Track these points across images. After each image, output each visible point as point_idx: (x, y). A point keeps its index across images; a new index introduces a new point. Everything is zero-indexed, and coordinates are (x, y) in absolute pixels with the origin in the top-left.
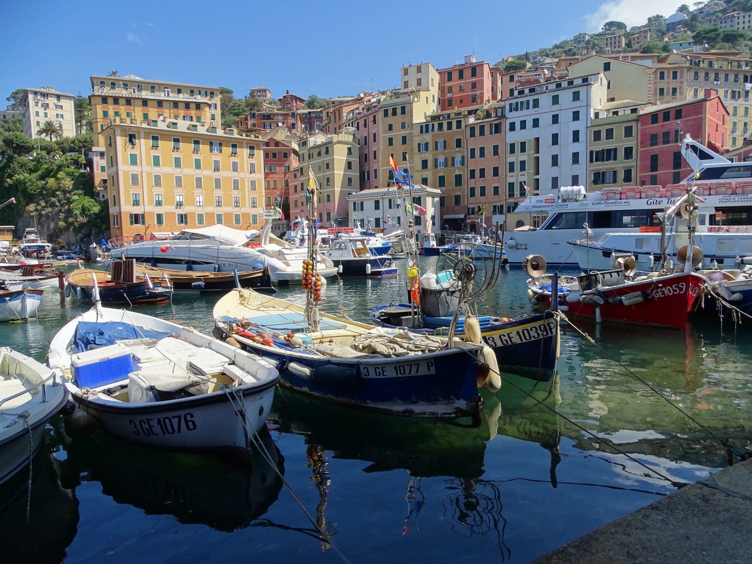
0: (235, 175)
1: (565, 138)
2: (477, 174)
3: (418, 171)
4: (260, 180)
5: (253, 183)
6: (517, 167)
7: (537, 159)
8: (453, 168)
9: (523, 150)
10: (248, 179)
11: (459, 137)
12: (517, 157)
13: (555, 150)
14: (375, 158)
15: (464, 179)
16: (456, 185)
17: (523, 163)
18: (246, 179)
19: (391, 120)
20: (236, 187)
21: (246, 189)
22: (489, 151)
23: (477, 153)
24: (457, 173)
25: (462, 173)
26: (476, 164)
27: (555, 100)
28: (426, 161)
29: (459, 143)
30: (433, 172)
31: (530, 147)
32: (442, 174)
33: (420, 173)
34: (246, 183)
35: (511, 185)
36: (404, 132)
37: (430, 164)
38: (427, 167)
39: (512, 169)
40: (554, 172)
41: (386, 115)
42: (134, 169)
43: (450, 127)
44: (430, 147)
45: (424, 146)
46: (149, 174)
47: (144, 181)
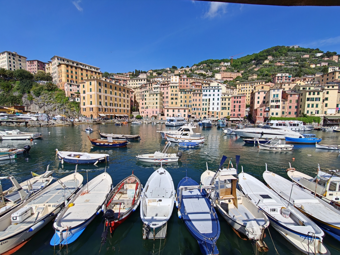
0: (124, 98)
1: (216, 99)
2: (195, 105)
3: (180, 103)
5: (128, 101)
6: (205, 104)
7: (209, 103)
9: (206, 101)
12: (205, 102)
13: (213, 102)
17: (206, 104)
18: (126, 100)
19: (173, 89)
20: (124, 101)
21: (126, 102)
22: (198, 100)
23: (195, 100)
27: (214, 91)
29: (190, 97)
30: (184, 103)
31: (208, 100)
35: (203, 108)
36: (176, 93)
38: (182, 102)
39: (203, 105)
40: (213, 106)
41: (171, 88)
42: (100, 94)
43: (188, 93)
44: (182, 97)
45: (181, 97)
46: (104, 96)
47: (102, 97)
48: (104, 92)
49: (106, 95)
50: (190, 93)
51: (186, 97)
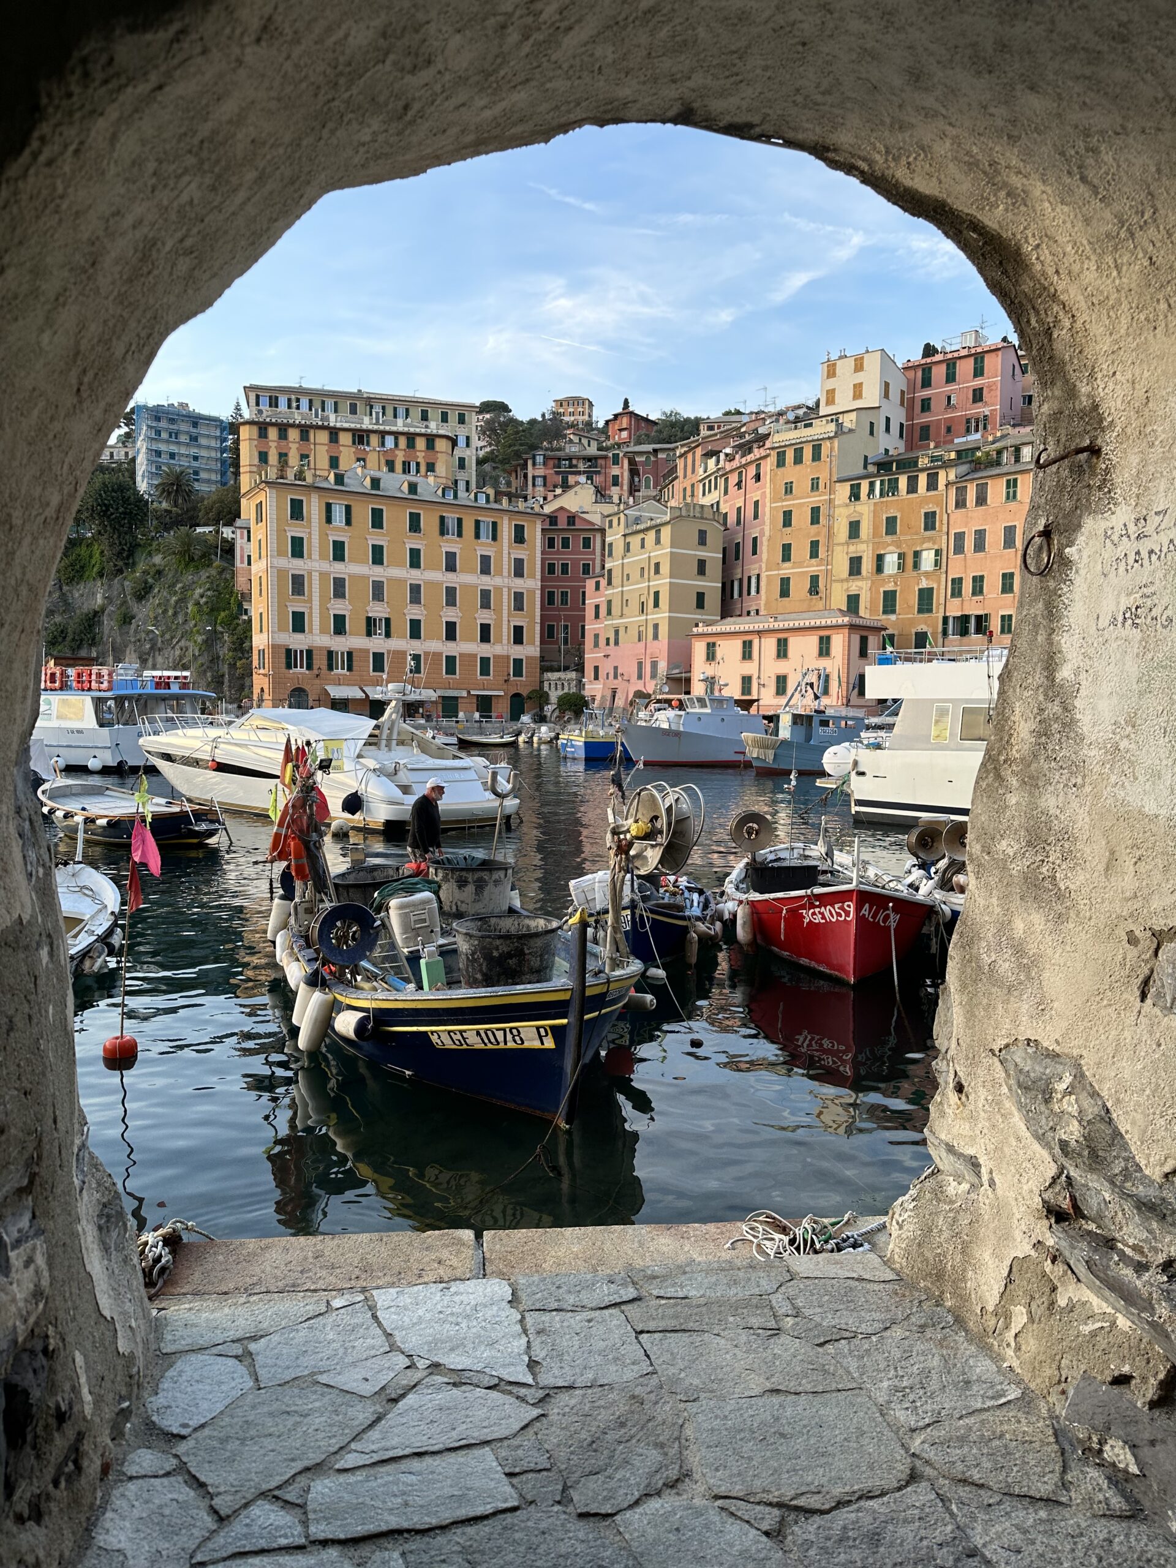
0: (486, 582)
2: (967, 587)
3: (842, 581)
4: (532, 592)
5: (519, 597)
8: (915, 574)
10: (509, 589)
11: (930, 508)
14: (754, 553)
15: (938, 598)
16: (920, 611)
18: (505, 591)
19: (790, 472)
20: (486, 604)
21: (505, 608)
22: (995, 539)
23: (969, 543)
24: (924, 584)
25: (935, 586)
26: (965, 567)
28: (859, 559)
29: (930, 521)
30: (873, 582)
32: (890, 587)
33: (845, 585)
34: (505, 597)
36: (815, 499)
37: (867, 566)
38: (859, 573)
41: (781, 462)
42: (297, 566)
43: (912, 488)
44: (865, 530)
45: (854, 528)
46: (323, 575)
47: (314, 587)
48: (323, 556)
49: (339, 569)
50: (932, 485)
51: (891, 522)
